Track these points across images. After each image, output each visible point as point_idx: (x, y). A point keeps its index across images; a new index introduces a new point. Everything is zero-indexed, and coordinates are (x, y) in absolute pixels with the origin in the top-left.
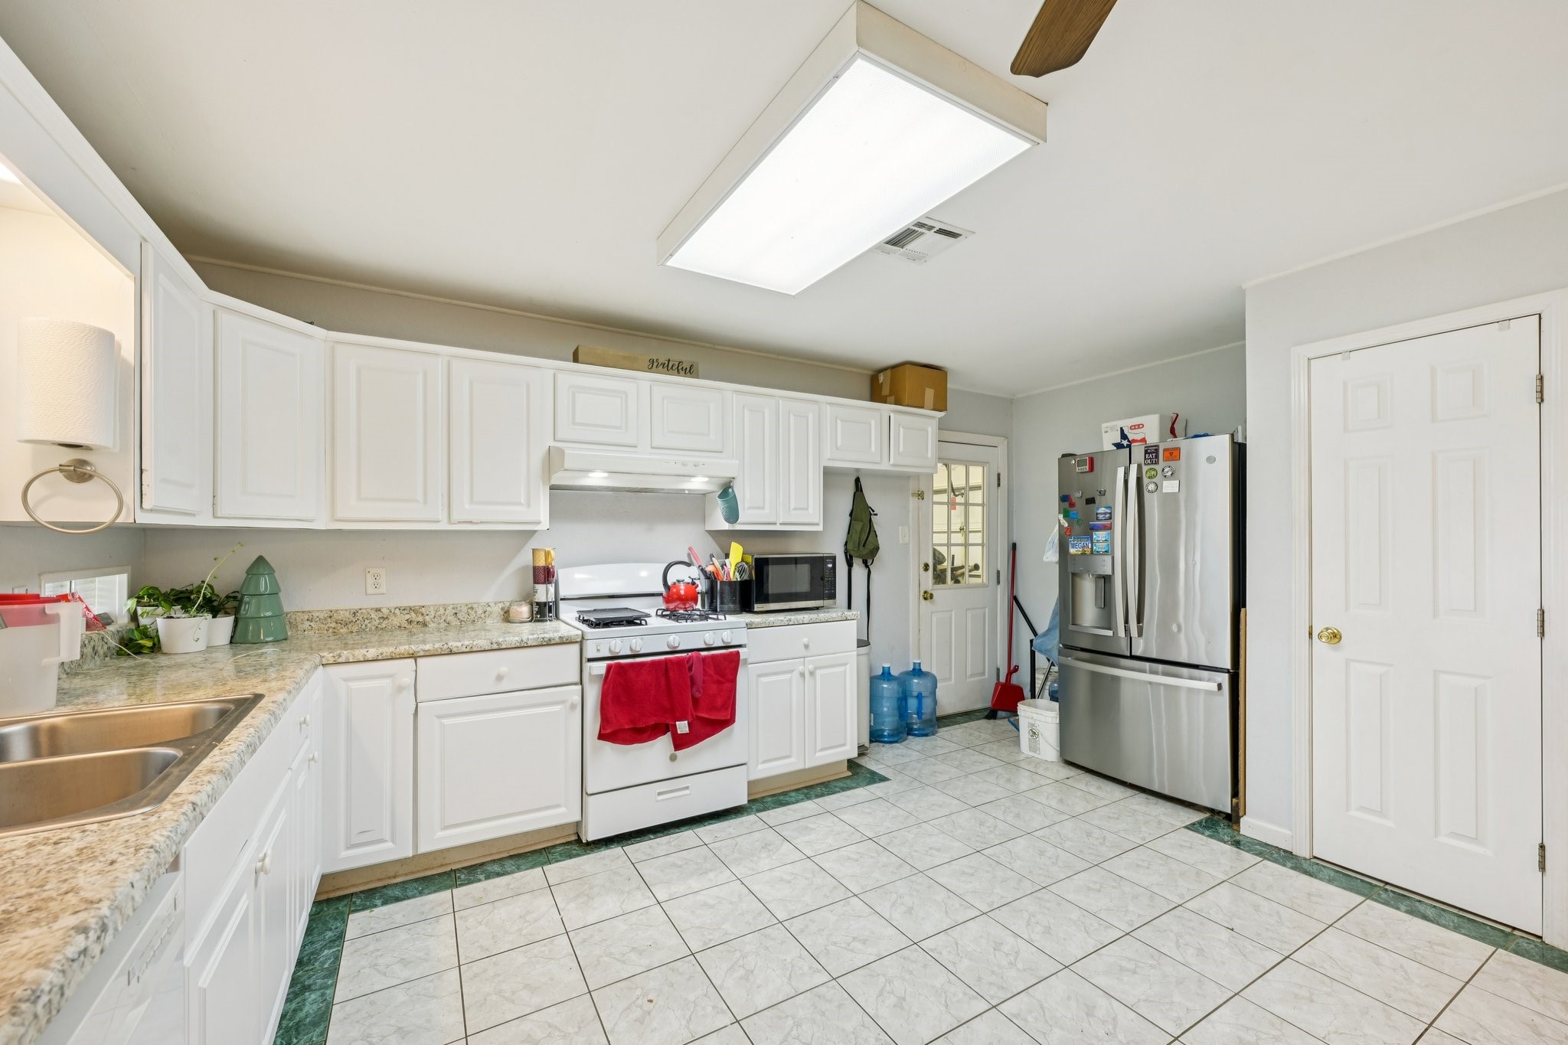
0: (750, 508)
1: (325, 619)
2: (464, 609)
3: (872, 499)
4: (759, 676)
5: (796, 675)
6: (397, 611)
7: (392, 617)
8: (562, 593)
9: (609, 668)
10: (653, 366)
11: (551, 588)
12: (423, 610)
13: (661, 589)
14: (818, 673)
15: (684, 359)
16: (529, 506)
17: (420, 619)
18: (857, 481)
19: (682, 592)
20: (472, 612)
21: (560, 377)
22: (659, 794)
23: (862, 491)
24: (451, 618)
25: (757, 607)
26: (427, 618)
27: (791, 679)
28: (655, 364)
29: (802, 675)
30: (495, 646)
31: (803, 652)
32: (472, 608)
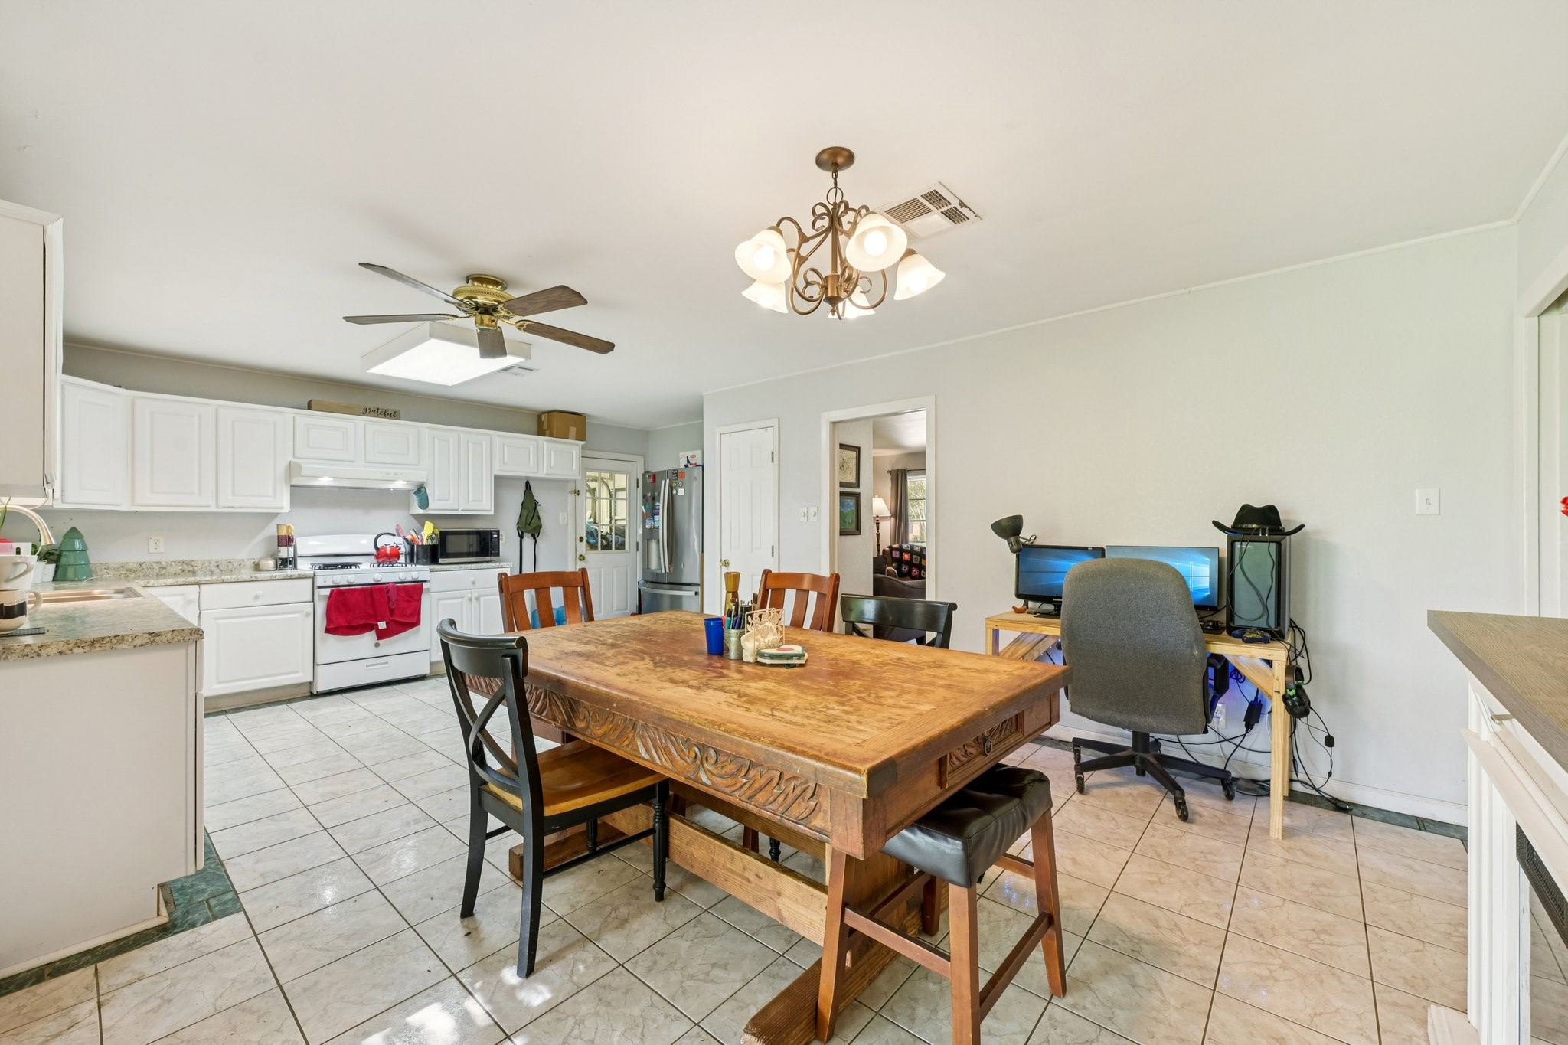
0: (439, 500)
1: (118, 568)
2: (224, 563)
3: (537, 494)
4: (439, 600)
5: (466, 600)
6: (173, 564)
7: (169, 568)
8: (299, 553)
9: (332, 592)
10: (366, 412)
11: (291, 549)
12: (193, 563)
13: (374, 551)
14: (482, 599)
15: (389, 408)
16: (275, 497)
17: (191, 569)
18: (527, 483)
19: (388, 552)
20: (230, 565)
21: (298, 418)
22: (367, 666)
23: (530, 489)
24: (214, 569)
25: (441, 560)
26: (196, 569)
27: (462, 602)
28: (368, 411)
29: (470, 599)
30: (254, 579)
31: (472, 587)
32: (230, 562)
